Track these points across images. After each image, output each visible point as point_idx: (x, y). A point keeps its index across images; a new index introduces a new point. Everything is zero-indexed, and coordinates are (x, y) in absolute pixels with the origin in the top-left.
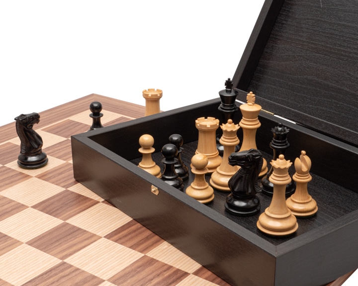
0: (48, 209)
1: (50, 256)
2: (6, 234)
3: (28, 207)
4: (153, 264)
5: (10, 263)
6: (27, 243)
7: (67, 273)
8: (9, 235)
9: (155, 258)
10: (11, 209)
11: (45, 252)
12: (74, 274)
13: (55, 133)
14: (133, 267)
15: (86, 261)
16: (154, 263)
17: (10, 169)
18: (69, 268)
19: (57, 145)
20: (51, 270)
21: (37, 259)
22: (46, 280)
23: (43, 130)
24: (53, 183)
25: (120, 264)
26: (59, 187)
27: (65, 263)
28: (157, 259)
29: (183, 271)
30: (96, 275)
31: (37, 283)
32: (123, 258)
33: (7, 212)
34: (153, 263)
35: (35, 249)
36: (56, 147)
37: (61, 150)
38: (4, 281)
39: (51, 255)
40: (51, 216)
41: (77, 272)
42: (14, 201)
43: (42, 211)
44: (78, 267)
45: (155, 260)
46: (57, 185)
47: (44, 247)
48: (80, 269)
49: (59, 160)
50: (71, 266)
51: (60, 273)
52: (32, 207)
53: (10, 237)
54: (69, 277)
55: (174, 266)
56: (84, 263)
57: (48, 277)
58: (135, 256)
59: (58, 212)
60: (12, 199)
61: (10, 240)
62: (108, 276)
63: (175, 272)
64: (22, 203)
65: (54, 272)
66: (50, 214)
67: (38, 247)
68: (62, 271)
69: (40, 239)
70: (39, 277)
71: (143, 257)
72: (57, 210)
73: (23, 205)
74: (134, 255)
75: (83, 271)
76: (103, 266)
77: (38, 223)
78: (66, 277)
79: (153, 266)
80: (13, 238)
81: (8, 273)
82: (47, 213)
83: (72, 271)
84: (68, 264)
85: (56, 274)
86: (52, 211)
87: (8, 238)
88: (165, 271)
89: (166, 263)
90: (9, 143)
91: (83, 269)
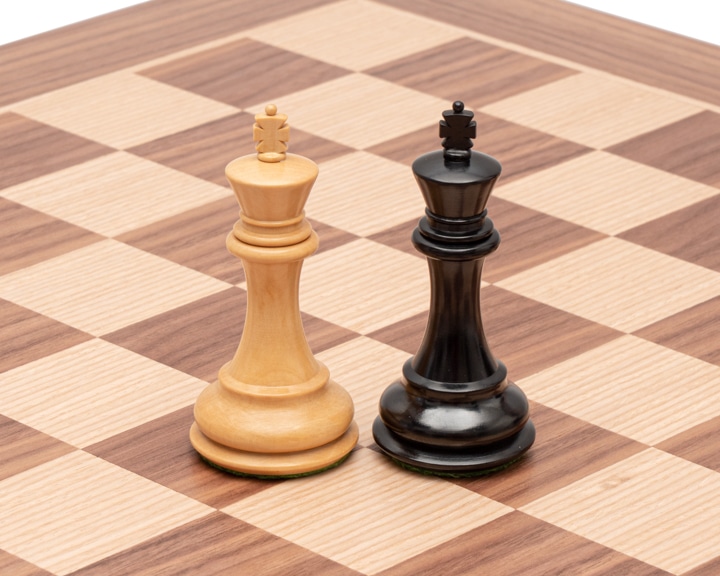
0: (165, 348)
1: (173, 492)
2: (14, 418)
3: (89, 337)
4: (542, 540)
5: (31, 507)
6: (88, 449)
7: (234, 548)
8: (23, 422)
9: (550, 521)
10: (27, 338)
11: (154, 479)
12: (257, 551)
13: (192, 88)
14: (469, 544)
15: (302, 517)
16: (548, 537)
17: (18, 206)
18: (240, 532)
19: (200, 133)
20: (175, 535)
21: (125, 501)
22: (157, 562)
23: (143, 73)
24: (183, 262)
25: (422, 533)
26: (207, 277)
27: (226, 517)
28: (559, 525)
29: (650, 567)
30: (334, 559)
31: (128, 569)
32: (436, 514)
33: (14, 350)
34: (543, 535)
35: (118, 468)
36: (195, 139)
37: (214, 151)
38: (12, 556)
39: (175, 489)
40: (176, 371)
41: (267, 547)
42: (38, 315)
43: (143, 351)
44: (271, 531)
45: (551, 526)
46: (198, 269)
47: (150, 464)
48: (277, 538)
49: (208, 184)
50: (247, 527)
51: (206, 546)
52: (104, 338)
53: (26, 428)
54: (239, 558)
55: (618, 549)
56: (295, 519)
57: (166, 553)
58: (481, 512)
59: (203, 358)
60: (29, 307)
61: (30, 436)
62: (377, 565)
63: (618, 566)
64: (68, 322)
65: (185, 542)
66: (172, 365)
67: (127, 464)
68: (216, 539)
69: (135, 439)
70: (133, 551)
71: (508, 516)
72: (199, 352)
73: (71, 331)
74: (475, 509)
75: (290, 545)
76: (362, 534)
77: (129, 391)
78: (231, 559)
79: (543, 546)
80: (37, 433)
81: (24, 534)
82: (160, 360)
83: (252, 541)
84: (237, 520)
85: (194, 548)
86: (179, 355)
87: (21, 431)
88: (584, 561)
89: (590, 537)
90: (11, 116)
91: (289, 538)
